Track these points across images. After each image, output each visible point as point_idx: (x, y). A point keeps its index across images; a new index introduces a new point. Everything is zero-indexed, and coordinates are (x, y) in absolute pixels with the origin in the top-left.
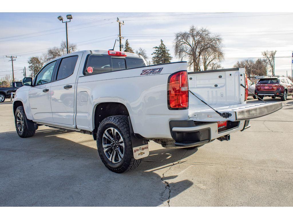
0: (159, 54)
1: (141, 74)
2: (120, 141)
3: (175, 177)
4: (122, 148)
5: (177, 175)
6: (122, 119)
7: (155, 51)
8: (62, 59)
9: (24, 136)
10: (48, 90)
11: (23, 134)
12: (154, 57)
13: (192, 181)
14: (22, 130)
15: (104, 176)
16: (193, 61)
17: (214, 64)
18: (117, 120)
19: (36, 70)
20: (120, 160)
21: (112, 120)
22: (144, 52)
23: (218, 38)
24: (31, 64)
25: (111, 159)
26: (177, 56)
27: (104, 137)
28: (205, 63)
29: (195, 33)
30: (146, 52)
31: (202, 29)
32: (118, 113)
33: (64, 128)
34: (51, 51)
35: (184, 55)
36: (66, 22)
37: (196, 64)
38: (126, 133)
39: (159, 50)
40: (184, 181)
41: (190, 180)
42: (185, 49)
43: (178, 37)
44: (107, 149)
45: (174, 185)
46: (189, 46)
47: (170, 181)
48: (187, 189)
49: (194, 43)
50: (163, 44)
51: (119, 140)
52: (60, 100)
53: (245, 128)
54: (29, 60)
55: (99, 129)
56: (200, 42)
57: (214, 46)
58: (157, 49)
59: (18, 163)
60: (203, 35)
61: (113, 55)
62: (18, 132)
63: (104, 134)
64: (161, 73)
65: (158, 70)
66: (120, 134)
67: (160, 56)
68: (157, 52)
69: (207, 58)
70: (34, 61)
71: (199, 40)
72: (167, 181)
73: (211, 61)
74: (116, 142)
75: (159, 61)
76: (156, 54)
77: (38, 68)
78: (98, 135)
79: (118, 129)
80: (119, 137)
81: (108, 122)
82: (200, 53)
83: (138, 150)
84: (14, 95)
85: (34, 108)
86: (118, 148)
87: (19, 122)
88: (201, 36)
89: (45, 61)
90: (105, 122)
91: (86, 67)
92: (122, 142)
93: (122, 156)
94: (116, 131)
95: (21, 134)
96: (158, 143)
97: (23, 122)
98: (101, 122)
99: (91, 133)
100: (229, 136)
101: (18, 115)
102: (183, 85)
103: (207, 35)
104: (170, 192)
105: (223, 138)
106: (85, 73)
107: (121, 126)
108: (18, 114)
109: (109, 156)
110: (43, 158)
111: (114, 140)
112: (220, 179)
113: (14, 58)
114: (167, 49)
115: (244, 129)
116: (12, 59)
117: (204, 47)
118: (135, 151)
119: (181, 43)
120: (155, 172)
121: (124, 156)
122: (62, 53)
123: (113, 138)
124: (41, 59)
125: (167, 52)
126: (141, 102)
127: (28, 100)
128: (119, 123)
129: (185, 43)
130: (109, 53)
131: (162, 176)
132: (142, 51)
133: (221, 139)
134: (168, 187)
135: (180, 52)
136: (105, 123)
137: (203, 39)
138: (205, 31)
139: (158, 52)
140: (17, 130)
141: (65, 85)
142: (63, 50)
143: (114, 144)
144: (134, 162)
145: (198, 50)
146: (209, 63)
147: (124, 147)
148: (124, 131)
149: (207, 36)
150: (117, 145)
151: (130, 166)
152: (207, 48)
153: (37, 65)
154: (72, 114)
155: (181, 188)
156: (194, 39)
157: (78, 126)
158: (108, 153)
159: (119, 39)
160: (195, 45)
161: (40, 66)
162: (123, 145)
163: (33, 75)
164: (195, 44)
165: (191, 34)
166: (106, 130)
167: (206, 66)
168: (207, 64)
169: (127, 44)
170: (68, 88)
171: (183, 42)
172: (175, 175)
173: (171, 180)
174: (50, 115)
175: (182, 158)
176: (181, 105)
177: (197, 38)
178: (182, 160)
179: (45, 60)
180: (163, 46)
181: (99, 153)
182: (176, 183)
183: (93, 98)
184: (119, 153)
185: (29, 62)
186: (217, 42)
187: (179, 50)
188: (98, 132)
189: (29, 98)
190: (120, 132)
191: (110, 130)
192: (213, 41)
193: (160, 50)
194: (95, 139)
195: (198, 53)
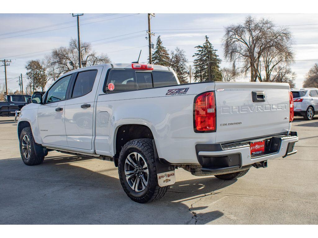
0: (203, 55)
1: (167, 94)
2: (144, 167)
3: (205, 208)
4: (146, 175)
5: (206, 206)
6: (146, 142)
7: (198, 52)
8: (78, 73)
9: (31, 163)
10: (62, 108)
11: (30, 161)
12: (196, 60)
13: (223, 212)
14: (29, 156)
15: (125, 205)
16: (249, 65)
17: (280, 68)
18: (141, 144)
19: (35, 77)
20: (144, 188)
21: (135, 144)
22: (182, 53)
23: (285, 32)
24: (30, 71)
25: (134, 187)
26: (227, 58)
27: (127, 163)
28: (267, 67)
29: (253, 26)
30: (185, 54)
31: (262, 21)
32: (142, 136)
33: (80, 153)
34: (56, 52)
35: (237, 57)
36: (78, 15)
37: (254, 69)
38: (150, 158)
39: (202, 50)
40: (213, 212)
41: (221, 211)
42: (238, 49)
43: (228, 32)
44: (130, 176)
45: (201, 215)
46: (244, 45)
47: (198, 212)
48: (215, 219)
49: (251, 39)
50: (209, 43)
51: (142, 166)
52: (71, 120)
53: (288, 154)
54: (27, 65)
55: (121, 154)
56: (260, 38)
57: (279, 44)
58: (200, 49)
59: (29, 192)
60: (263, 29)
61: (137, 69)
62: (23, 159)
63: (126, 160)
64: (187, 93)
65: (184, 91)
66: (144, 160)
67: (205, 58)
68: (200, 53)
69: (270, 60)
70: (34, 65)
71: (258, 37)
72: (195, 211)
73: (276, 64)
74: (140, 168)
75: (203, 66)
76: (198, 56)
77: (38, 75)
78: (119, 160)
79: (142, 154)
80: (143, 163)
81: (131, 146)
82: (260, 54)
83: (163, 177)
84: (18, 114)
85: (44, 130)
86: (141, 175)
87: (24, 146)
88: (261, 30)
89: (48, 67)
90: (128, 146)
91: (107, 84)
92: (146, 168)
93: (146, 183)
94: (140, 156)
95: (27, 161)
96: (188, 170)
97: (30, 147)
98: (123, 147)
99: (111, 159)
100: (266, 162)
101: (24, 138)
102: (210, 107)
103: (269, 28)
104: (196, 222)
105: (259, 164)
106: (106, 91)
107: (145, 150)
108: (23, 136)
109: (132, 185)
110: (56, 188)
111: (137, 166)
112: (255, 210)
113: (7, 62)
114: (214, 49)
115: (286, 155)
116: (5, 63)
117: (266, 45)
118: (160, 178)
119: (234, 40)
120: (184, 203)
121: (149, 184)
122: (72, 55)
123: (136, 164)
124: (43, 63)
125: (215, 53)
126: (166, 125)
127: (37, 120)
128: (143, 147)
129: (239, 40)
130: (133, 66)
131: (190, 207)
132: (179, 52)
133: (256, 165)
134: (195, 217)
135: (232, 53)
136: (128, 148)
137: (264, 33)
138: (267, 23)
139: (202, 53)
140: (22, 156)
141: (83, 104)
142: (72, 52)
143: (137, 170)
144: (159, 191)
145: (257, 50)
146: (273, 67)
147: (148, 173)
148: (148, 155)
149: (269, 30)
150: (141, 172)
151: (155, 194)
152: (270, 47)
153: (38, 71)
154: (91, 137)
155: (209, 218)
156: (251, 35)
157: (97, 151)
158: (131, 182)
159: (148, 37)
160: (253, 43)
161: (42, 73)
162: (147, 171)
163: (32, 84)
164: (253, 41)
165: (247, 27)
166: (129, 155)
167: (269, 72)
168: (269, 70)
169: (159, 42)
170: (86, 108)
171: (236, 39)
172: (205, 206)
173: (199, 210)
174: (64, 139)
175: (216, 189)
176: (208, 127)
177: (256, 33)
178: (215, 192)
179: (49, 64)
180: (208, 44)
181: (121, 181)
182: (205, 213)
183: (114, 120)
184: (142, 180)
185: (26, 68)
186: (284, 38)
187: (230, 50)
188: (120, 157)
189: (38, 117)
190: (144, 157)
191: (134, 155)
192: (279, 37)
193: (204, 50)
194: (116, 165)
195: (257, 54)
